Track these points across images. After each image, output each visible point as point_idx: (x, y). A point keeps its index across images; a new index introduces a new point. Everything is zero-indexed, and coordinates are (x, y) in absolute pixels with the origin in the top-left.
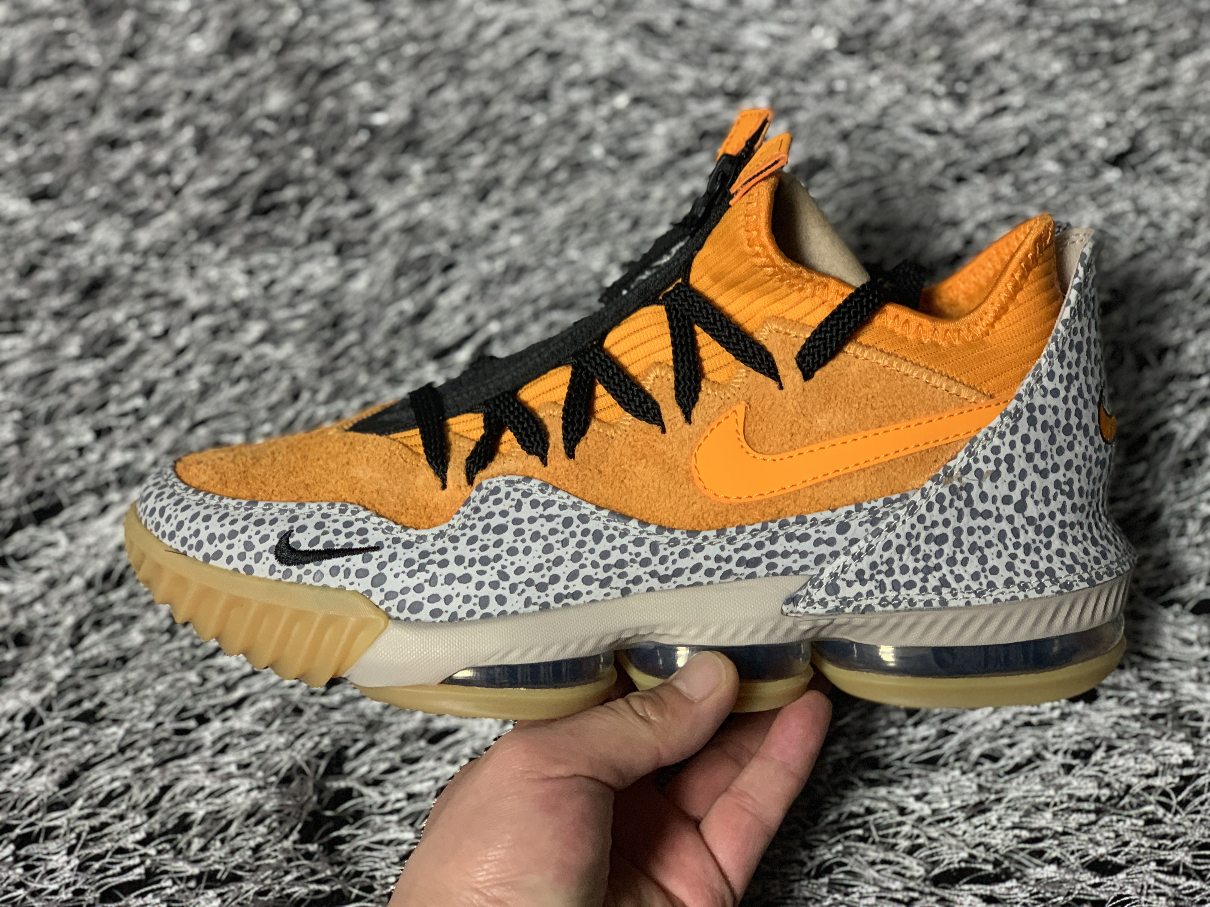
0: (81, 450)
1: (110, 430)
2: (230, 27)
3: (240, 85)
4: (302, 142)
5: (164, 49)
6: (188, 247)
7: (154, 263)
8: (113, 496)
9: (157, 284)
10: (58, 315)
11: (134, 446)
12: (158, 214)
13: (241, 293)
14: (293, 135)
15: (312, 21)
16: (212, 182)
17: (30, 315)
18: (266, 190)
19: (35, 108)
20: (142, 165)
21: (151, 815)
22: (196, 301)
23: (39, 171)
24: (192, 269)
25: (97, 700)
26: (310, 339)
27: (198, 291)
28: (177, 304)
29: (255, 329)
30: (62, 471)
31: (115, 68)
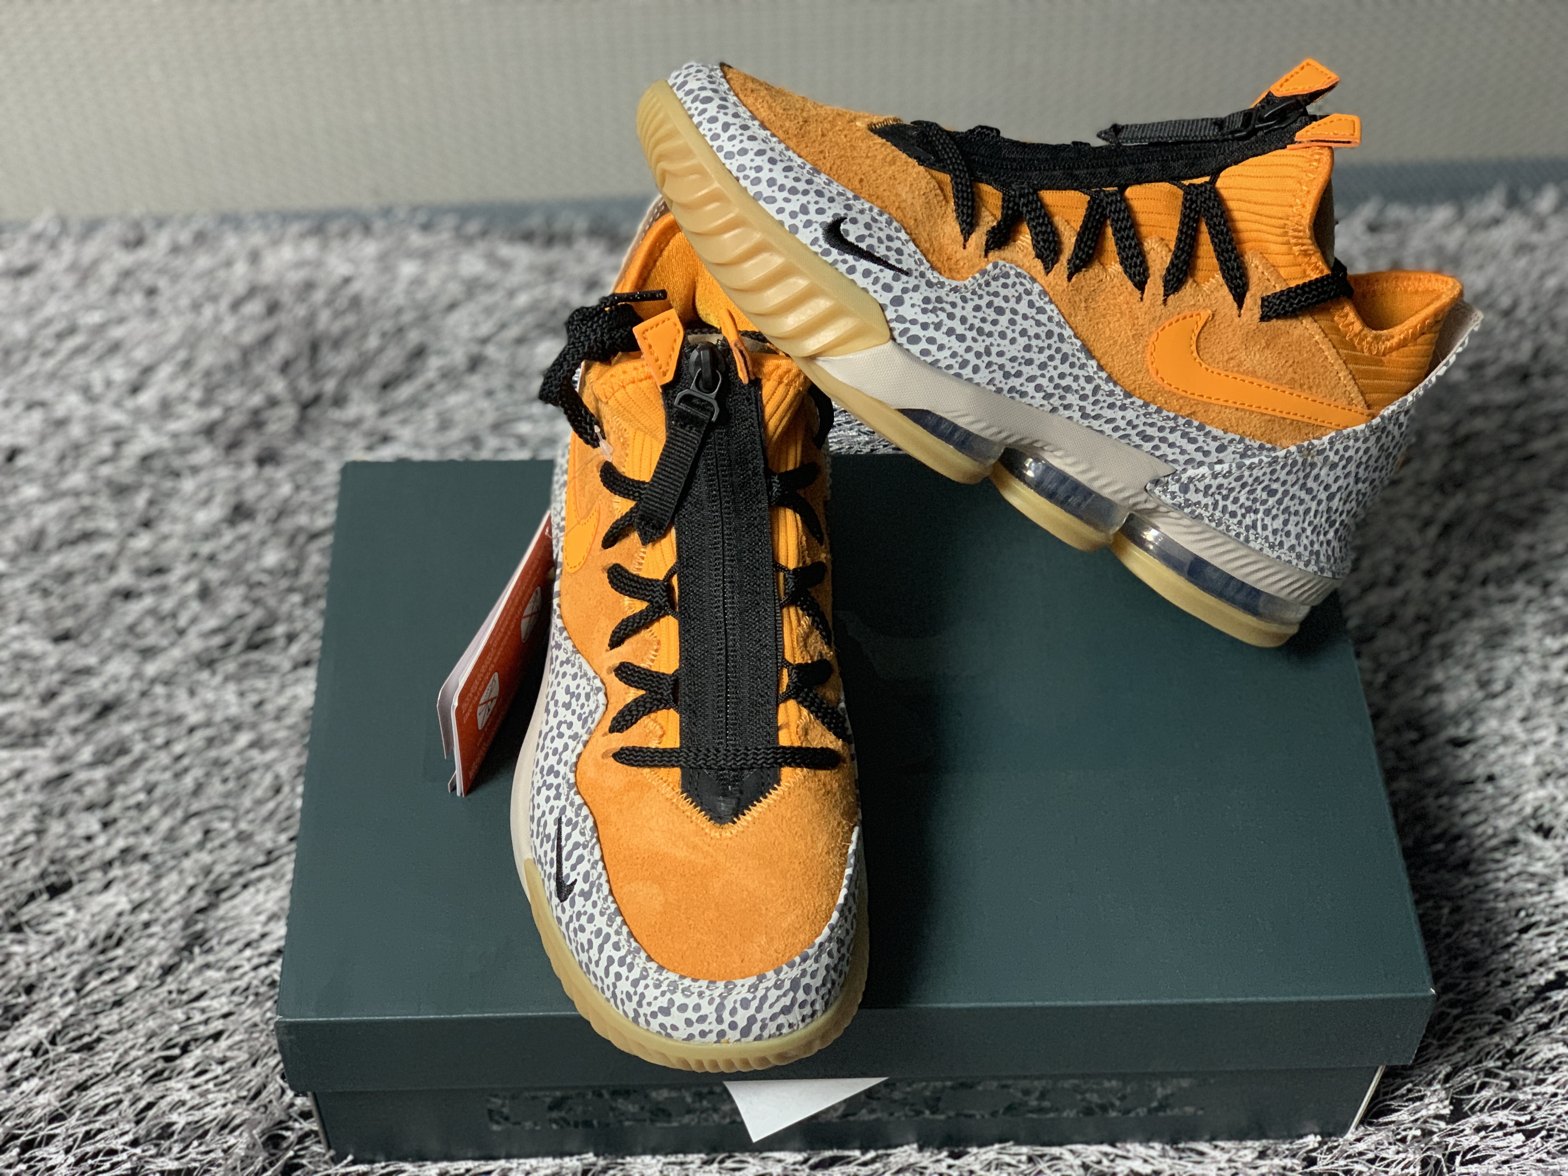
0: (89, 838)
1: (114, 821)
2: (233, 500)
3: (240, 547)
4: (291, 590)
5: (175, 519)
6: (188, 675)
7: (159, 690)
8: (116, 872)
9: (161, 704)
10: (75, 731)
11: (135, 834)
12: (163, 650)
13: (234, 711)
14: (284, 583)
15: (305, 495)
16: (212, 623)
17: (50, 732)
18: (260, 628)
19: (60, 568)
20: (152, 612)
21: (138, 1123)
22: (195, 718)
23: (62, 616)
24: (192, 693)
25: (95, 1035)
26: (292, 745)
27: (197, 709)
28: (179, 719)
29: (243, 739)
30: (73, 853)
31: (131, 535)
